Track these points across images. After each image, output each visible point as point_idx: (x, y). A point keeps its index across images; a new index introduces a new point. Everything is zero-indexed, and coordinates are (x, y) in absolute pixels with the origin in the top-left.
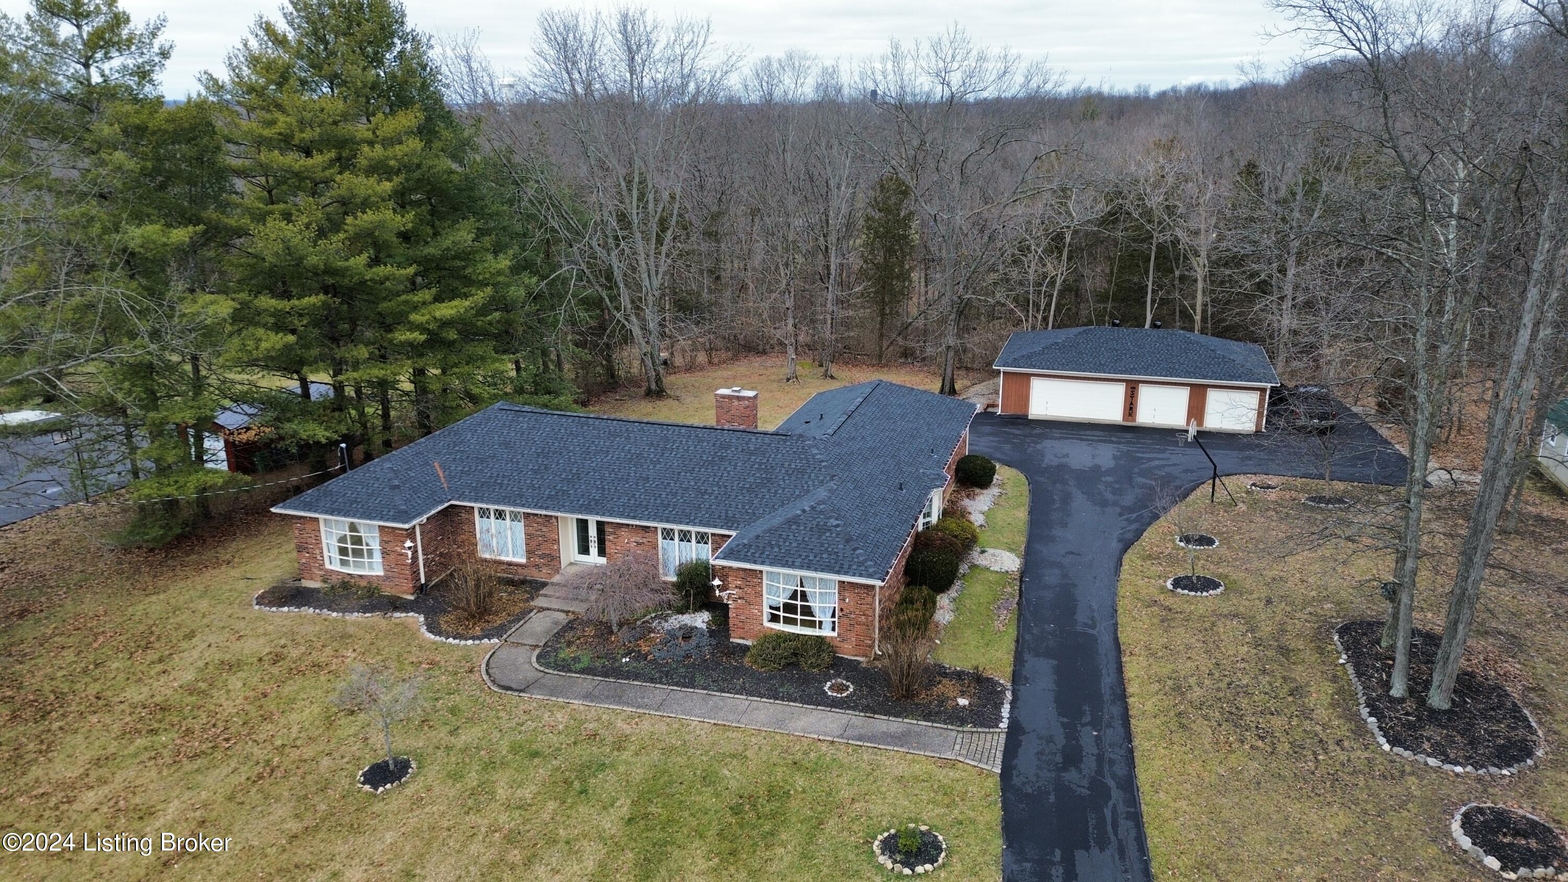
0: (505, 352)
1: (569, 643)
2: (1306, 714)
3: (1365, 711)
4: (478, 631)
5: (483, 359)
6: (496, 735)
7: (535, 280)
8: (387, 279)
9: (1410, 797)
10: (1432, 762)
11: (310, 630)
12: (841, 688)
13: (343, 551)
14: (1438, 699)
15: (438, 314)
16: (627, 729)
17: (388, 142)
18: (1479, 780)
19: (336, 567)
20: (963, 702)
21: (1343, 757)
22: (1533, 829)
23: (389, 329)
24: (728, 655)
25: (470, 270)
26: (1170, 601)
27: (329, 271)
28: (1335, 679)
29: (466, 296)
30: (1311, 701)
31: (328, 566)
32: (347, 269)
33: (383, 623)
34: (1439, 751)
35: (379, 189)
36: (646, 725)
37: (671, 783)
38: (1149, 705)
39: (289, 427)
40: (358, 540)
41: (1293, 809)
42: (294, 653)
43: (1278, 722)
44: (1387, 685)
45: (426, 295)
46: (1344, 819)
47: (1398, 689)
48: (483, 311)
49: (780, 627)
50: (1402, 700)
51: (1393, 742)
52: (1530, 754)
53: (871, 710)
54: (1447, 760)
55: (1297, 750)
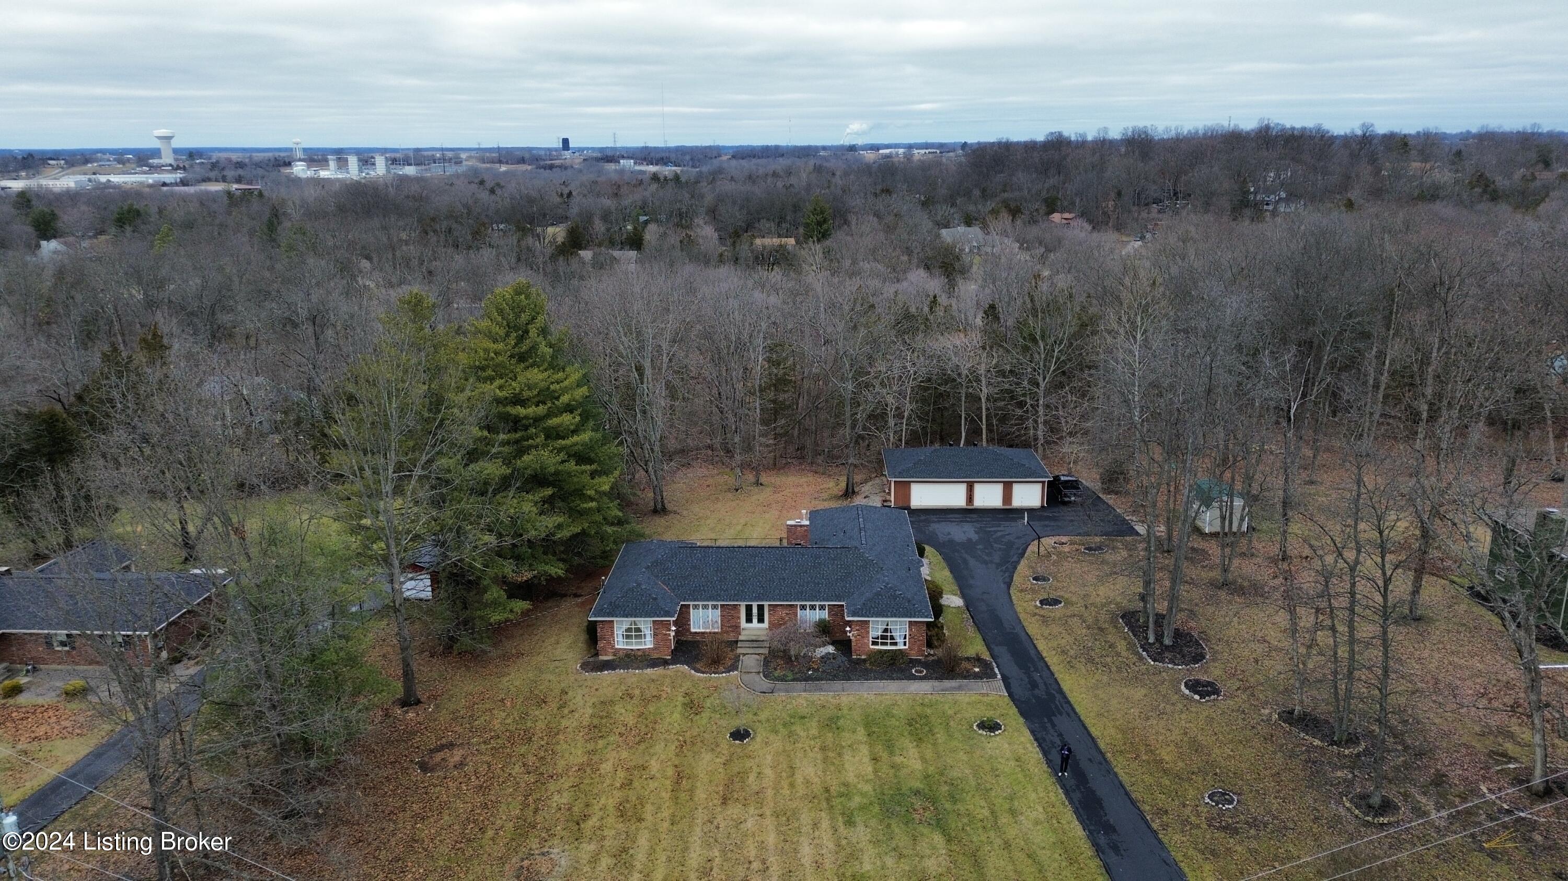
1: (774, 668)
2: (1118, 655)
3: (1141, 650)
4: (723, 669)
6: (777, 712)
9: (1165, 680)
10: (1170, 666)
12: (919, 672)
13: (628, 637)
14: (1167, 641)
18: (1188, 670)
19: (623, 646)
20: (977, 670)
21: (1137, 669)
22: (1209, 684)
24: (856, 663)
26: (1042, 612)
28: (1125, 639)
30: (1119, 649)
31: (617, 646)
34: (1172, 661)
36: (843, 698)
38: (1055, 660)
40: (637, 630)
41: (1125, 690)
43: (1109, 659)
44: (1147, 638)
46: (1143, 691)
47: (1151, 640)
49: (879, 647)
50: (1154, 644)
51: (1154, 660)
52: (1204, 658)
53: (940, 678)
54: (1175, 664)
55: (1119, 669)
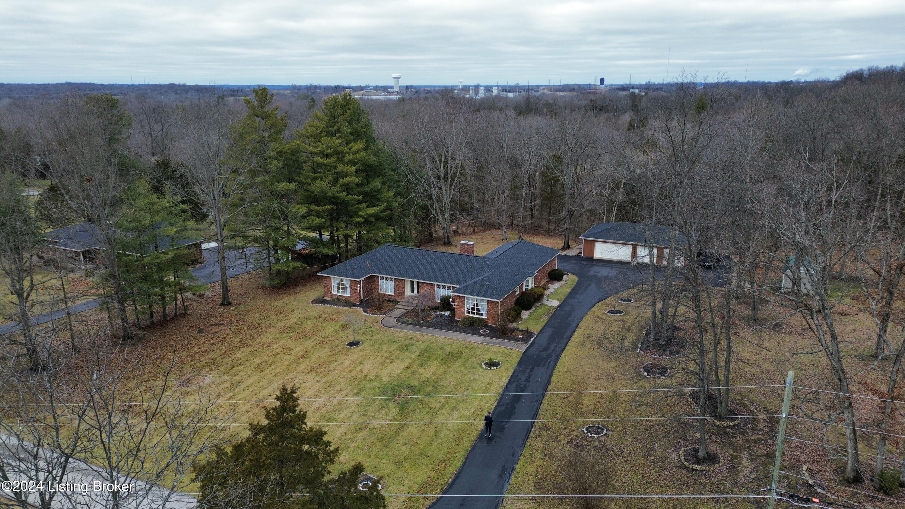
0: (390, 225)
1: (406, 317)
2: (622, 344)
4: (379, 313)
5: (382, 228)
6: (383, 337)
7: (402, 199)
8: (353, 200)
10: (649, 354)
11: (329, 311)
12: (485, 332)
13: (338, 288)
14: (661, 341)
15: (368, 212)
16: (421, 338)
17: (354, 153)
18: (659, 358)
19: (336, 293)
20: (520, 336)
21: (625, 353)
23: (351, 217)
24: (453, 322)
25: (379, 196)
26: (603, 316)
27: (335, 197)
28: (637, 337)
29: (377, 206)
30: (627, 341)
31: (333, 293)
32: (340, 196)
33: (350, 310)
34: (653, 352)
35: (351, 169)
36: (426, 337)
37: (431, 349)
39: (319, 249)
40: (343, 285)
41: (602, 362)
42: (325, 316)
43: (612, 345)
44: (650, 338)
45: (364, 205)
46: (614, 365)
47: (652, 339)
48: (383, 211)
49: (470, 315)
50: (653, 341)
51: (642, 350)
53: (492, 337)
55: (613, 351)
